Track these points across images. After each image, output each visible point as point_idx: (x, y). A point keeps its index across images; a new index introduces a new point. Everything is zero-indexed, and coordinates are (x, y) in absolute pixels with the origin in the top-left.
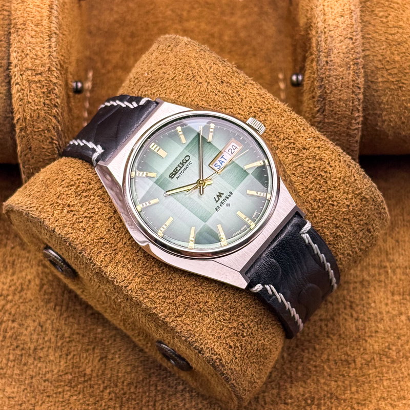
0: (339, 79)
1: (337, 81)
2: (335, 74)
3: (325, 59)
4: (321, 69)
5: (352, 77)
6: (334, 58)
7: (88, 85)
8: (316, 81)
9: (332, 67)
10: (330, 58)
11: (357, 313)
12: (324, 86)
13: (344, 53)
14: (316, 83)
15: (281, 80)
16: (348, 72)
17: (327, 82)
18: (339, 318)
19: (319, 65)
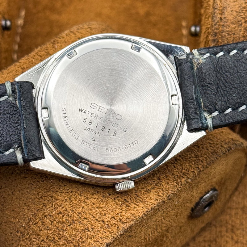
0: (231, 35)
1: (229, 36)
2: (228, 29)
3: (219, 16)
4: (215, 25)
5: (243, 34)
6: (228, 15)
7: (20, 22)
8: (210, 35)
9: (225, 24)
10: (224, 15)
11: (237, 236)
12: (217, 40)
13: (237, 12)
14: (210, 38)
15: (184, 27)
16: (240, 28)
17: (220, 36)
18: (221, 240)
19: (214, 21)
